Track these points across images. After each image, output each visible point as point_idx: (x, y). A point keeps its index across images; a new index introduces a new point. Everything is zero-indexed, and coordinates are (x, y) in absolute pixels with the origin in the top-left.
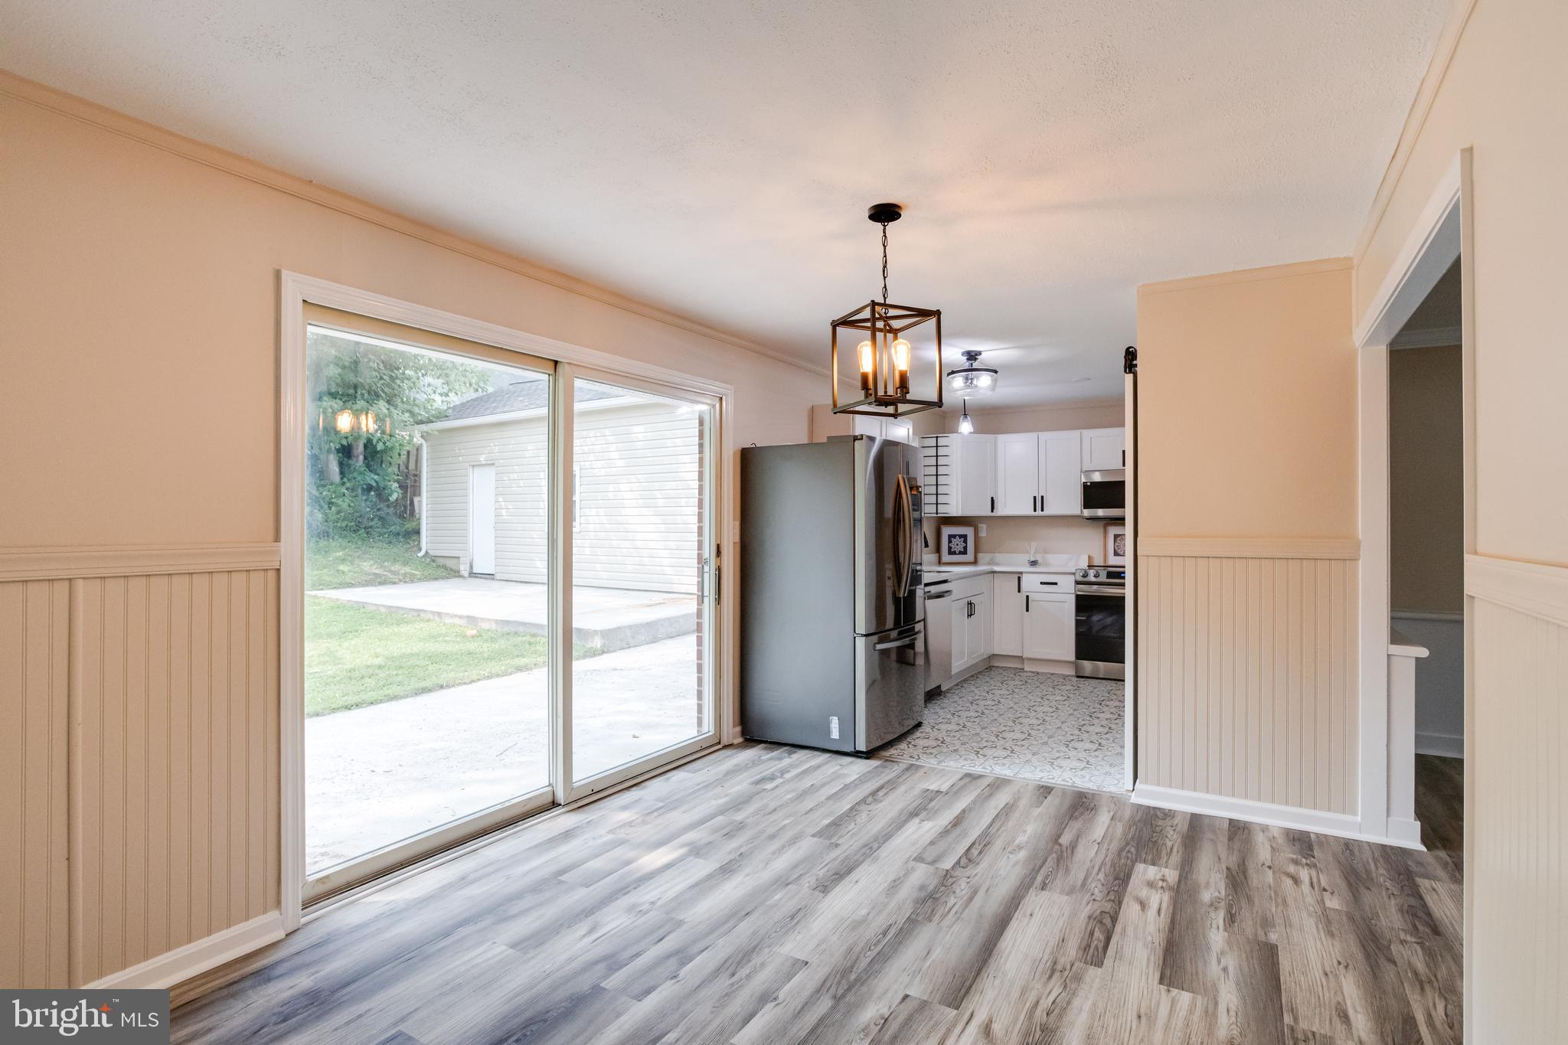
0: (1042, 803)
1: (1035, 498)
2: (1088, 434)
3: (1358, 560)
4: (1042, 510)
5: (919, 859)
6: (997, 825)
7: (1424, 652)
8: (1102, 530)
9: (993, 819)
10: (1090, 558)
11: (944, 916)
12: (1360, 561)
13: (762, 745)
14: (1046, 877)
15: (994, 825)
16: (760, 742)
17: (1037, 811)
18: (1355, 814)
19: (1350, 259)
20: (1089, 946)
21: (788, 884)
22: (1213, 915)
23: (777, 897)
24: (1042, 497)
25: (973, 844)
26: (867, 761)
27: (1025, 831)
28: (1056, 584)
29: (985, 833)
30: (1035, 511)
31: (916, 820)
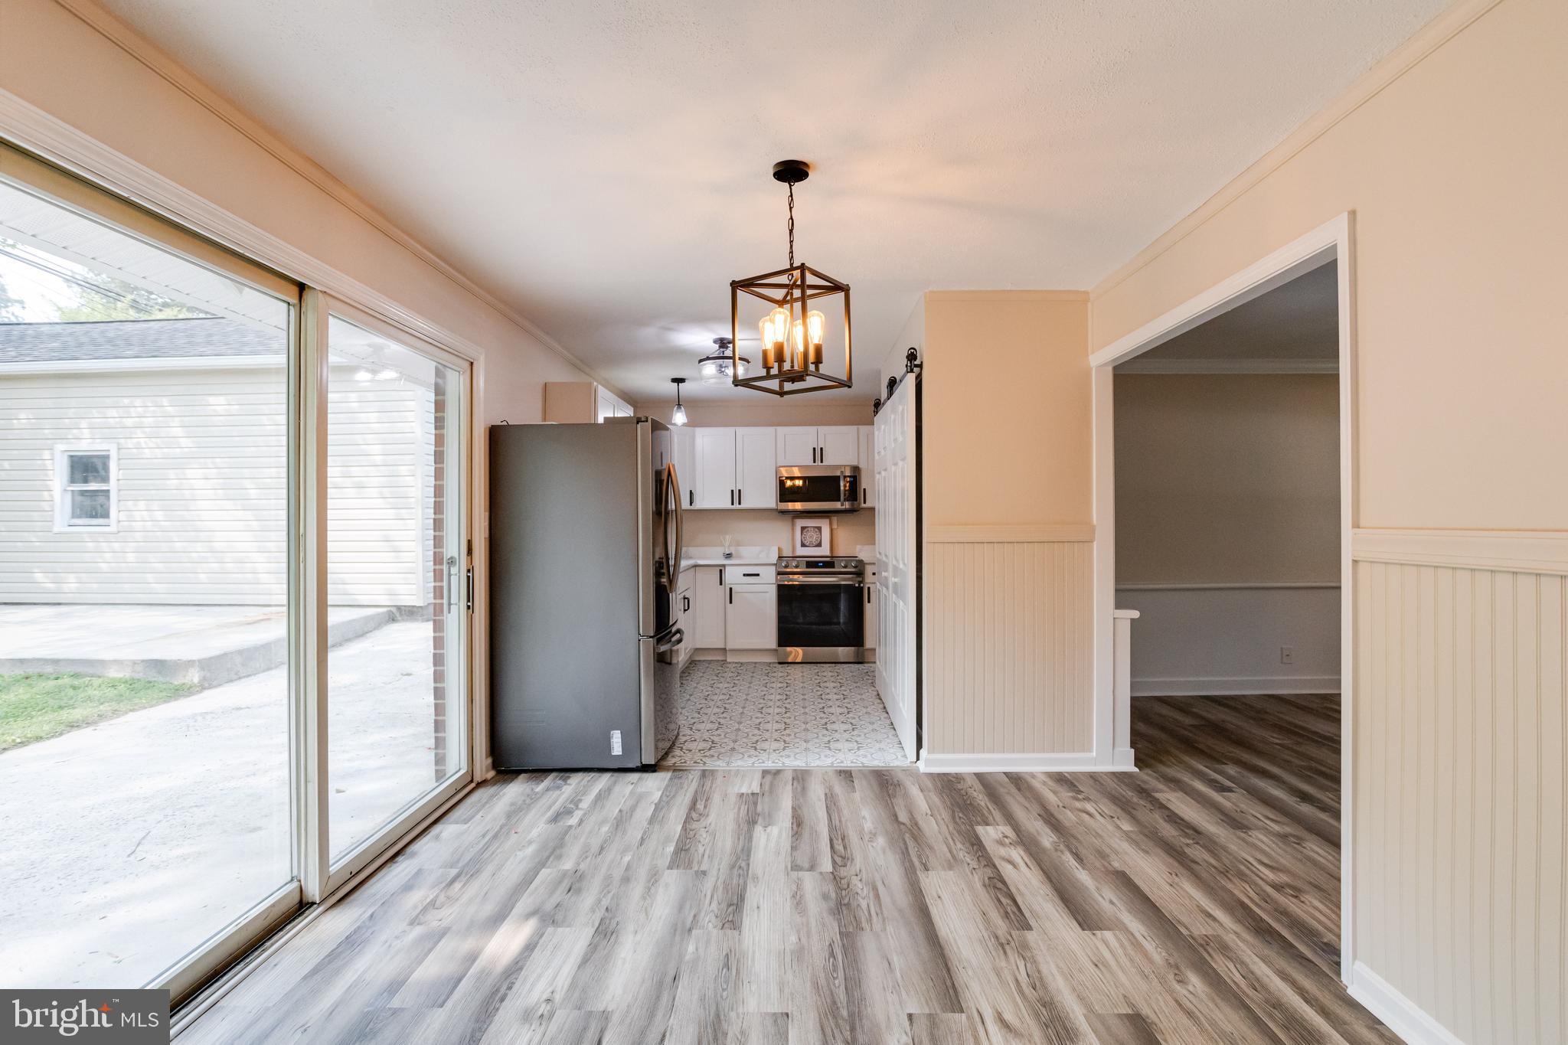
0: (854, 787)
1: (732, 491)
2: (782, 430)
3: (1092, 542)
4: (740, 504)
5: (796, 867)
6: (835, 817)
7: (1136, 614)
8: (790, 524)
9: (827, 812)
10: (780, 550)
11: (870, 920)
12: (1095, 543)
13: (522, 776)
14: (919, 857)
15: (833, 818)
16: (518, 773)
17: (857, 796)
18: (1090, 751)
19: (1086, 293)
20: (1007, 913)
21: (690, 930)
22: (1064, 857)
23: (691, 948)
24: (740, 491)
25: (831, 840)
26: (654, 774)
27: (864, 818)
28: (758, 575)
29: (832, 828)
30: (733, 504)
31: (758, 829)
